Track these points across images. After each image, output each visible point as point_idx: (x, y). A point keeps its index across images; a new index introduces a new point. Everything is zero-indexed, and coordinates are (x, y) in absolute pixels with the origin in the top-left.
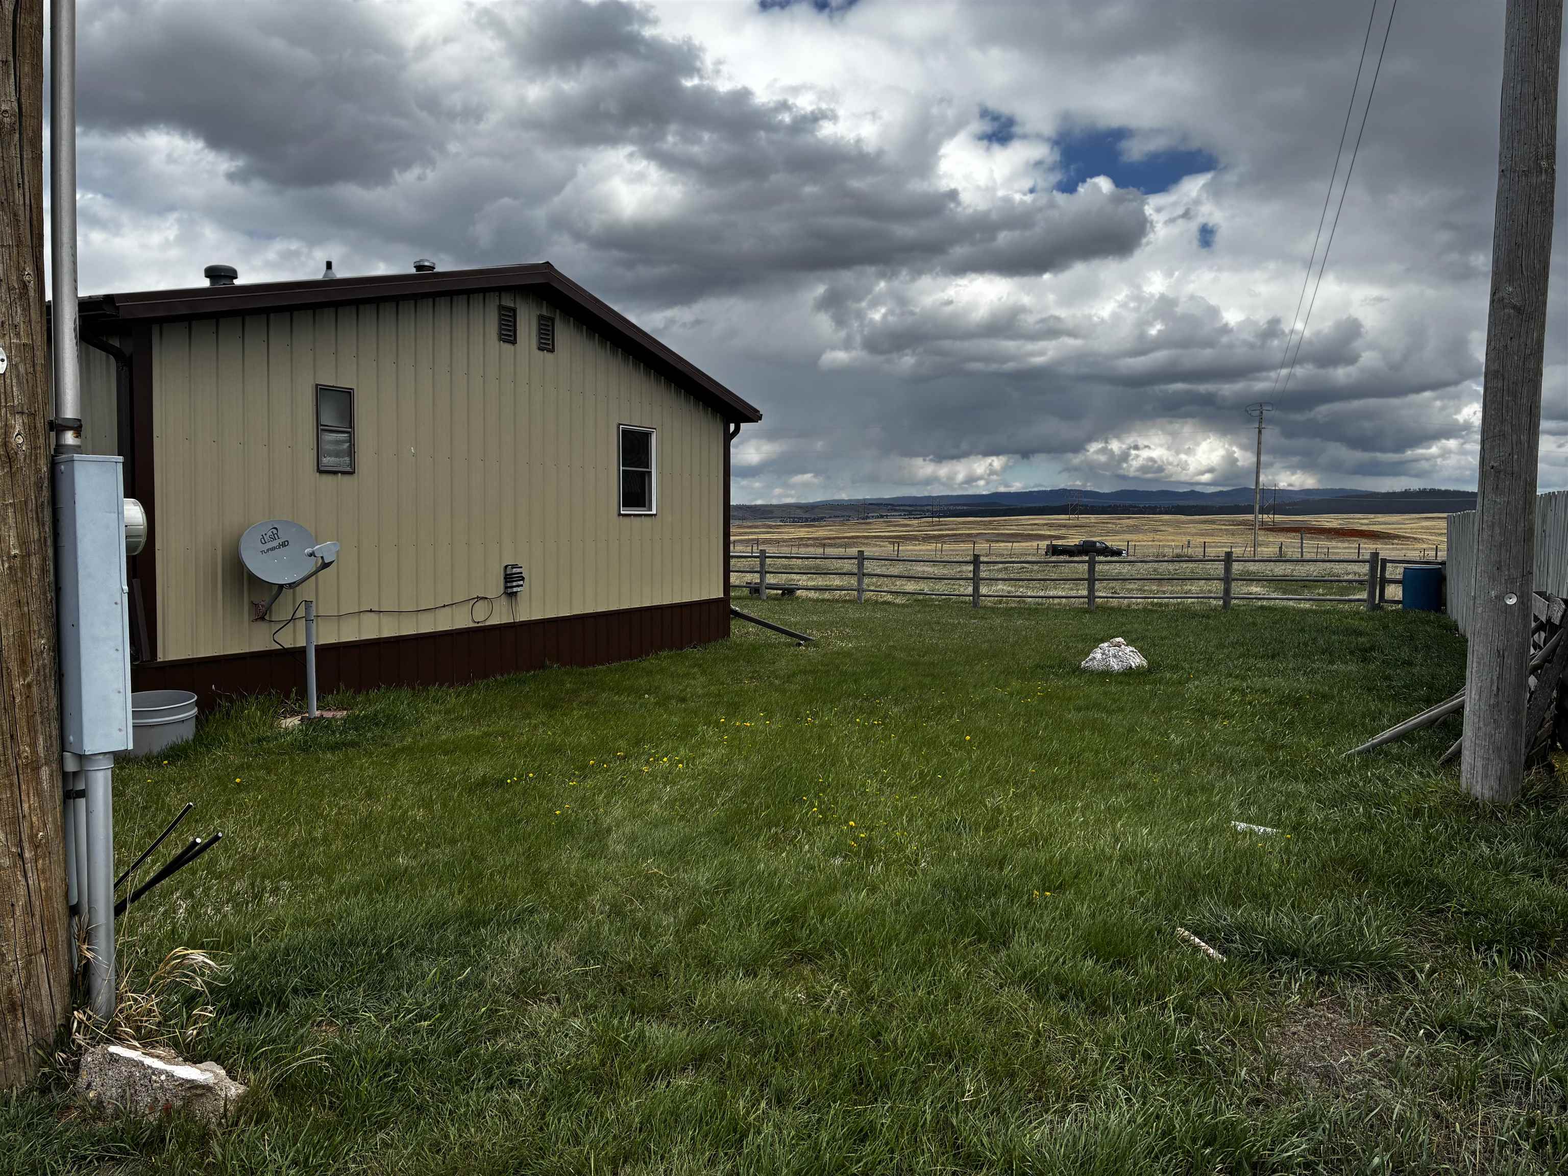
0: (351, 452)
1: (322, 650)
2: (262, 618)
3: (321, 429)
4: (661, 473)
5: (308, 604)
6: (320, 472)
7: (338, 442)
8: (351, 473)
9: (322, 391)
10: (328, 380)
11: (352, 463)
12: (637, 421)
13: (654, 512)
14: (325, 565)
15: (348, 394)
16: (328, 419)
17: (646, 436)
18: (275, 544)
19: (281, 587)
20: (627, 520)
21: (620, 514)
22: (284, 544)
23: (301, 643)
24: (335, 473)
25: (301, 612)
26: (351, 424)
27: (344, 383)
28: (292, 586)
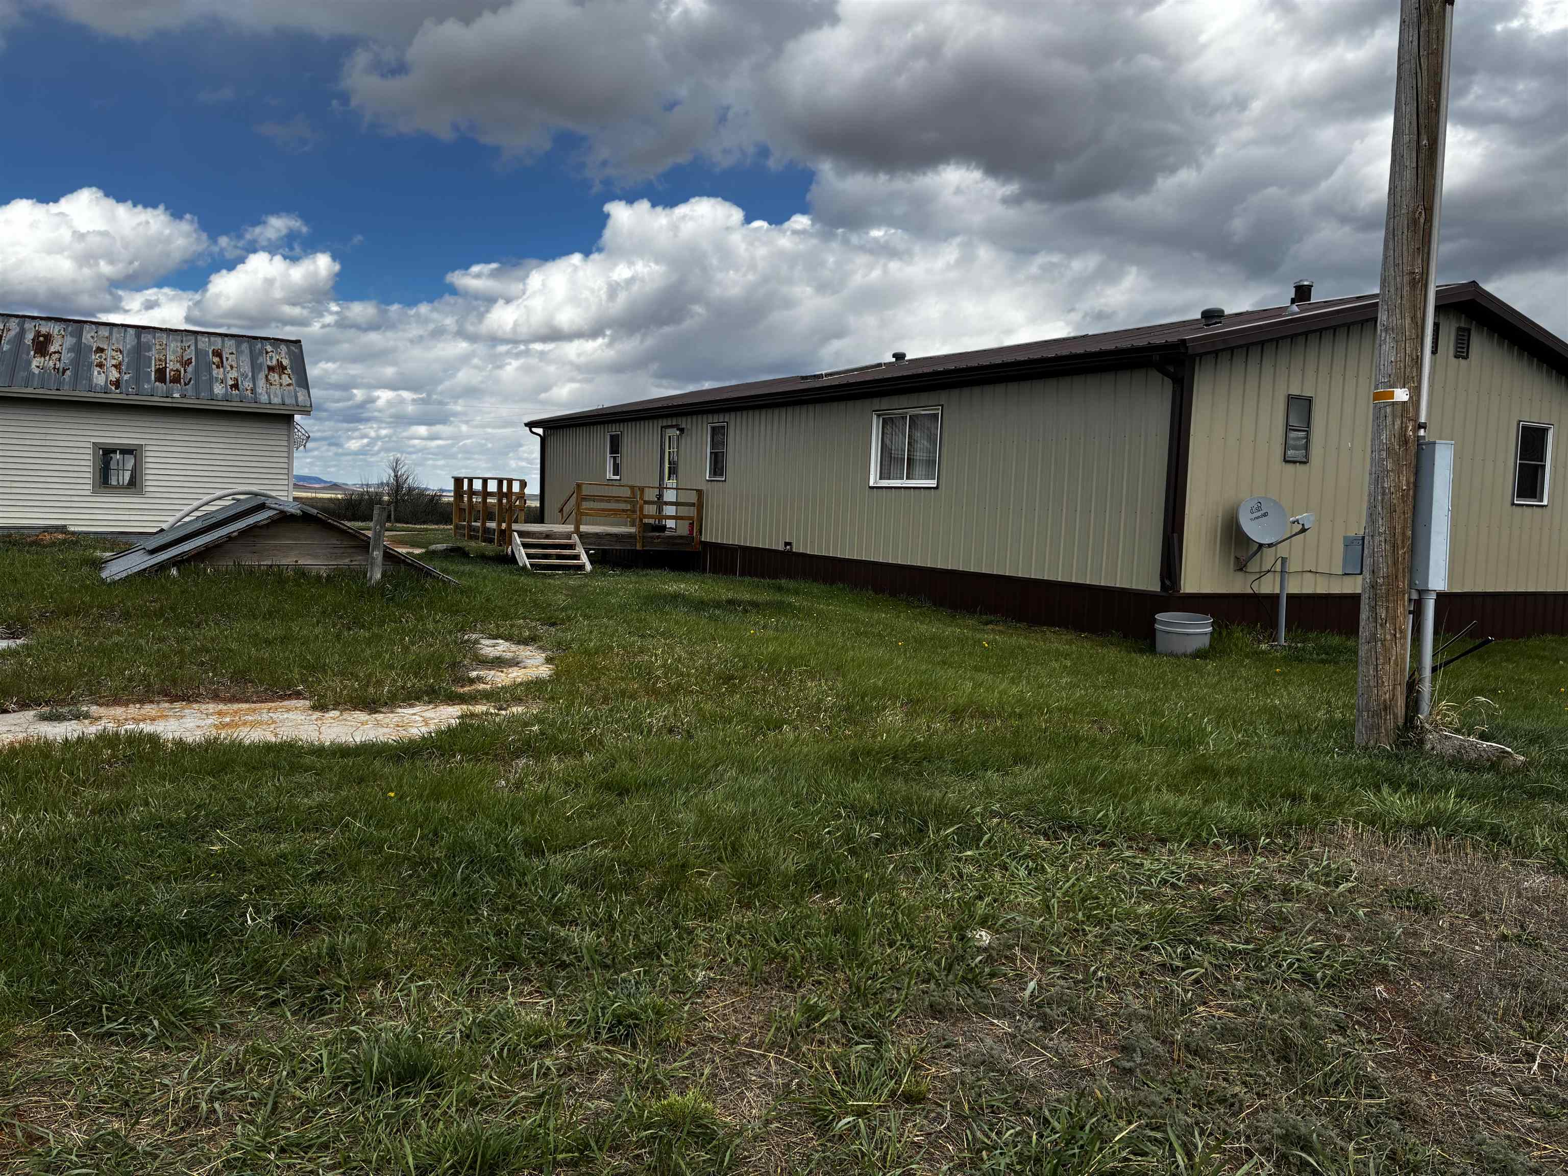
0: (1307, 447)
1: (1290, 597)
2: (1241, 570)
3: (1288, 428)
4: (1554, 467)
5: (1284, 560)
6: (1286, 461)
7: (1298, 439)
8: (1305, 463)
9: (1291, 399)
10: (1295, 391)
11: (1307, 456)
12: (1534, 419)
13: (1545, 503)
14: (1303, 530)
15: (1309, 401)
16: (1293, 422)
17: (1544, 431)
18: (1259, 514)
19: (1261, 546)
20: (1519, 509)
21: (1513, 504)
22: (1265, 515)
23: (1277, 591)
24: (1295, 462)
25: (1278, 567)
26: (1309, 426)
27: (1307, 393)
28: (1270, 545)
